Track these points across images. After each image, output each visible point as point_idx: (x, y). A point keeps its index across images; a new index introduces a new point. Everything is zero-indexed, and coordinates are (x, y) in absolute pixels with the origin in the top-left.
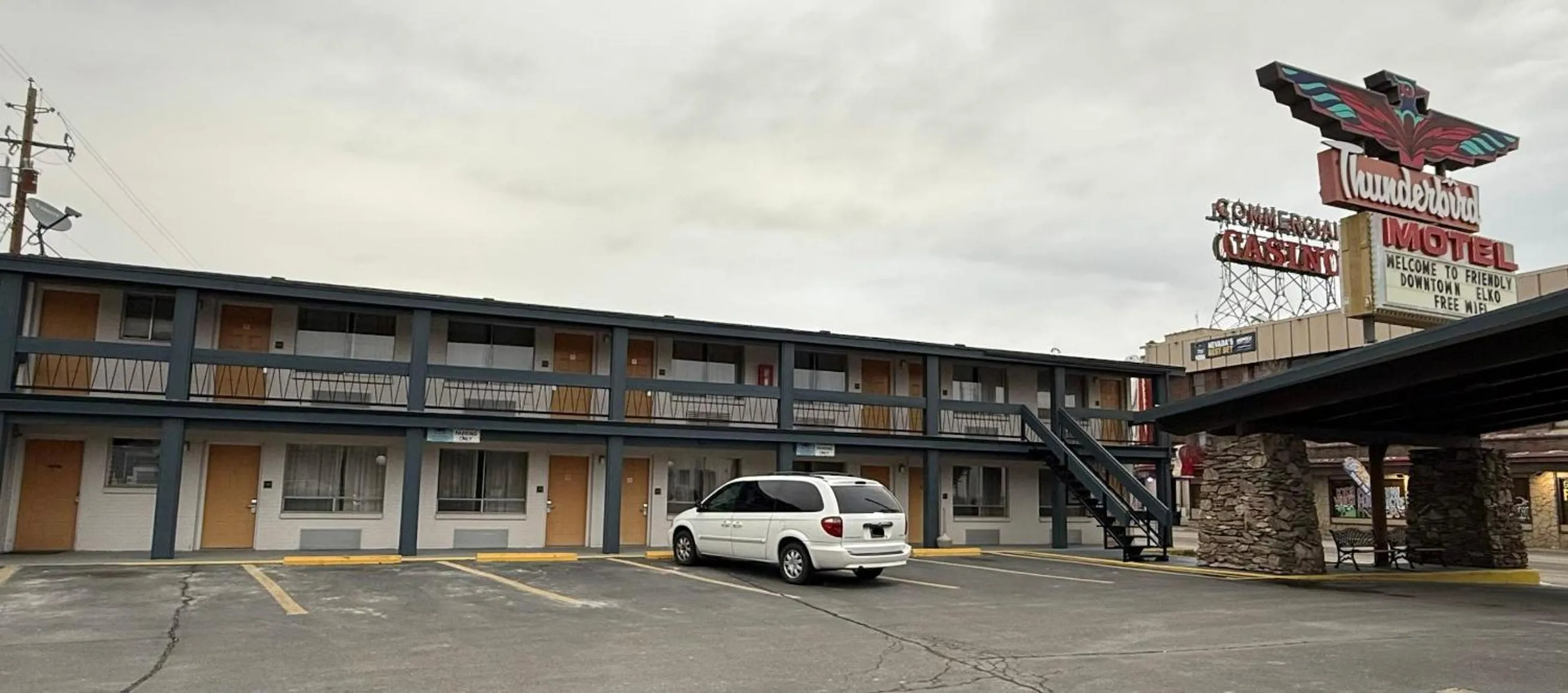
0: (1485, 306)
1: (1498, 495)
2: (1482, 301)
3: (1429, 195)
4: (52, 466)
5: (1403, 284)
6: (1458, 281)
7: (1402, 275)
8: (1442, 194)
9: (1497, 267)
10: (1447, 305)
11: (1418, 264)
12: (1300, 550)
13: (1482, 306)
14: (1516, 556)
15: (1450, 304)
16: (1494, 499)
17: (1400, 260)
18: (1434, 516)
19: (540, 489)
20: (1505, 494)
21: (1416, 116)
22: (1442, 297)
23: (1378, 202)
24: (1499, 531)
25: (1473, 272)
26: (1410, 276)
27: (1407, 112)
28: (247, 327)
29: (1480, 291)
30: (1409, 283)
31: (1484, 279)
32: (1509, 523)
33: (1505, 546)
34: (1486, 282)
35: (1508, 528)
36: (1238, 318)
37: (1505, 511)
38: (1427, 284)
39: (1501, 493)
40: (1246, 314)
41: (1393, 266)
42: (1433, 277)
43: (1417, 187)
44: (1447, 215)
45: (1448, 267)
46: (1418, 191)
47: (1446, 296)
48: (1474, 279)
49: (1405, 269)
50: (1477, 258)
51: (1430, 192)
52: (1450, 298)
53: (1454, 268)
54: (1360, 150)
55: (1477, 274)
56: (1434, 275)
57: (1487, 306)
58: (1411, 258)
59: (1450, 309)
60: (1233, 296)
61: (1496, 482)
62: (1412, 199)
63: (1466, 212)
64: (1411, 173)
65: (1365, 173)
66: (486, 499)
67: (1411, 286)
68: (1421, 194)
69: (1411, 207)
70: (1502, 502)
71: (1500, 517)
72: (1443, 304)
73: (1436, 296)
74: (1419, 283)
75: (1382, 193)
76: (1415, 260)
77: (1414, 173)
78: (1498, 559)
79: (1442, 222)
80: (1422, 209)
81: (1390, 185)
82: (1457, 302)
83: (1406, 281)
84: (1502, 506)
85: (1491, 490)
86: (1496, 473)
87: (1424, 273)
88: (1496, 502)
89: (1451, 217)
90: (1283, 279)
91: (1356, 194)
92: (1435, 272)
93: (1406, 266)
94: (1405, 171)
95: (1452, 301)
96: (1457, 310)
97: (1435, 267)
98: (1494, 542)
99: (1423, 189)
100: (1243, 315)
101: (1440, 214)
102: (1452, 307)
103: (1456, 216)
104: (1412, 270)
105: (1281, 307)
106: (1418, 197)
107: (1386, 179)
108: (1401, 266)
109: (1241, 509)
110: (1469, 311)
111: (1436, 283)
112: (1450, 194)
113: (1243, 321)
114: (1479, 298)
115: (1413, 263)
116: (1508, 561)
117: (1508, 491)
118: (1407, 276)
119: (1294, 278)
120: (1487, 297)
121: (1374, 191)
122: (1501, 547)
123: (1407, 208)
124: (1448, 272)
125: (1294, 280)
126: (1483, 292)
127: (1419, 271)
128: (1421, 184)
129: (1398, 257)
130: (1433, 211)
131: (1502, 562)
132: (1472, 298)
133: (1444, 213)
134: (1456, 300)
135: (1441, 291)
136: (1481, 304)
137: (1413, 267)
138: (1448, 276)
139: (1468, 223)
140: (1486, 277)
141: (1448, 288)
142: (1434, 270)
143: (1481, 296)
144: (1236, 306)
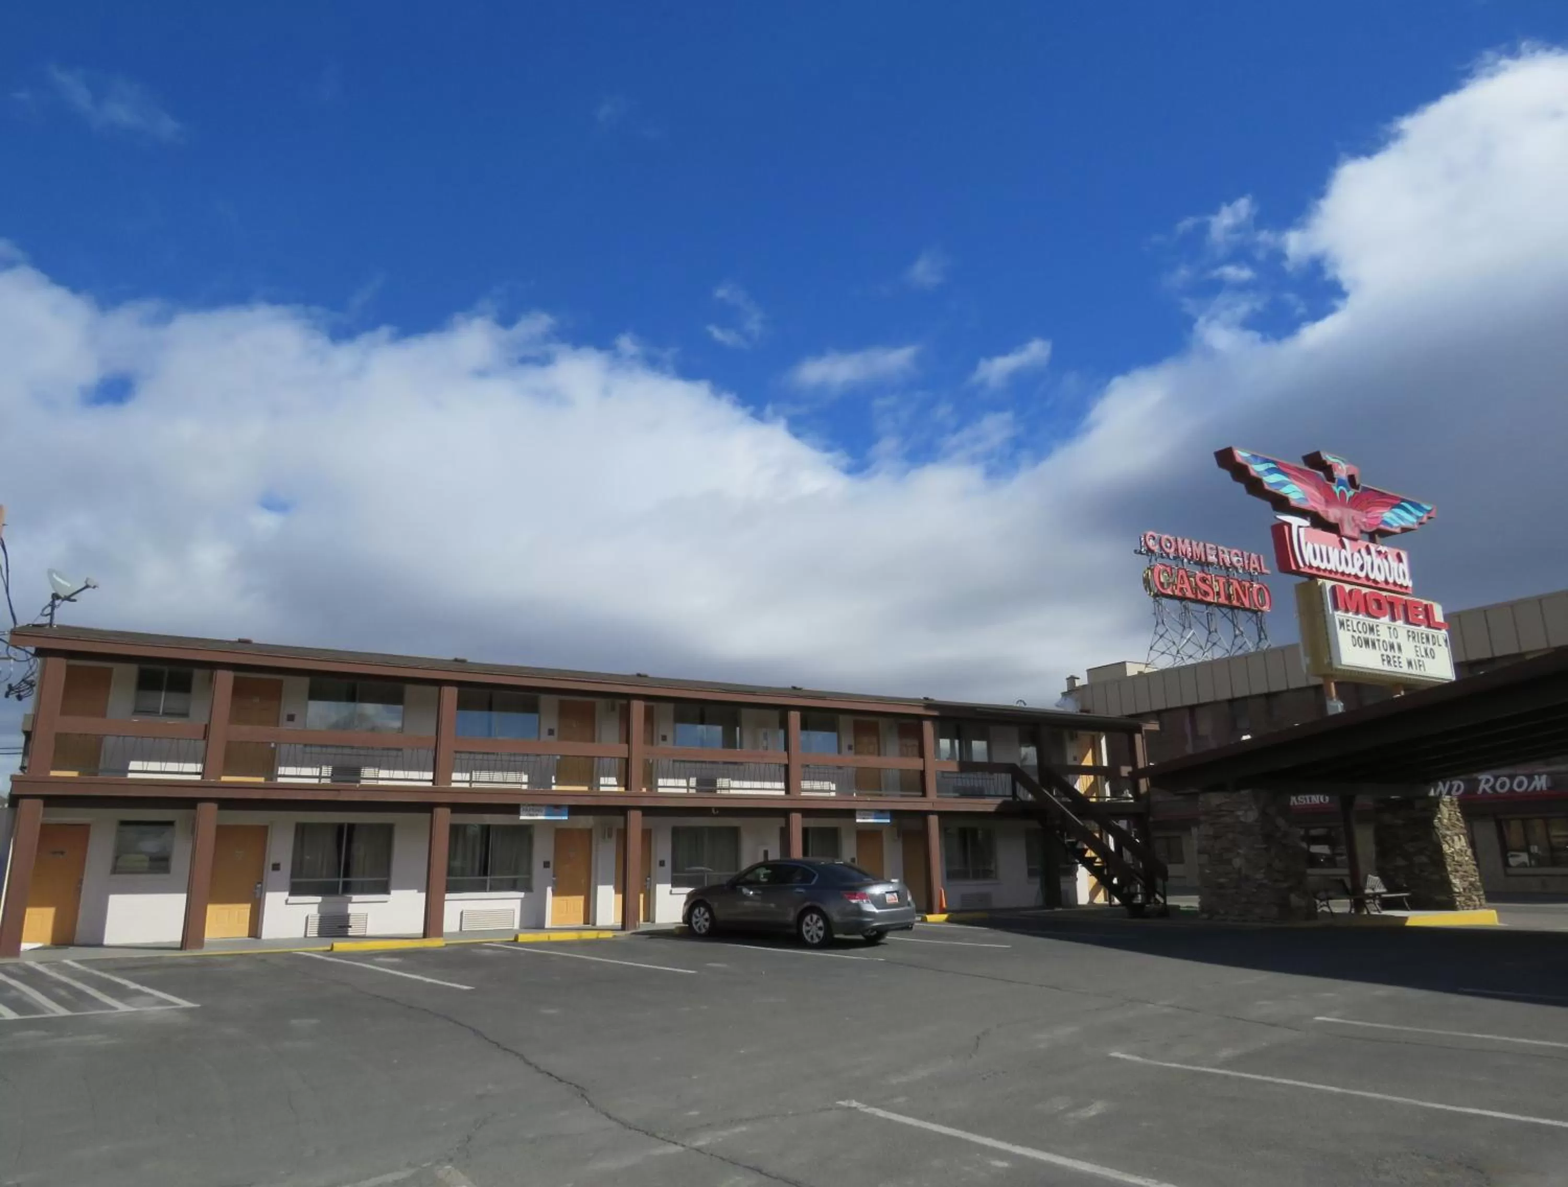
0: (1423, 662)
1: (1453, 841)
2: (1420, 658)
3: (1367, 563)
4: (55, 853)
5: (1355, 645)
6: (1399, 640)
7: (1353, 637)
8: (1378, 561)
9: (1429, 626)
10: (1392, 662)
11: (1365, 626)
12: (1294, 899)
13: (1421, 663)
14: (1475, 898)
15: (1395, 662)
16: (1451, 844)
17: (1349, 623)
18: (1400, 862)
19: (546, 865)
20: (1460, 839)
21: (1348, 491)
22: (1388, 656)
23: (1325, 570)
24: (1458, 874)
25: (1413, 632)
26: (1359, 637)
27: (1341, 487)
28: (256, 700)
29: (1418, 649)
30: (1359, 645)
31: (1422, 638)
32: (1465, 867)
33: (1464, 889)
34: (1424, 640)
35: (1465, 872)
36: (1173, 656)
37: (1462, 855)
38: (1374, 644)
39: (1456, 838)
40: (1181, 652)
41: (1344, 629)
42: (1378, 638)
43: (1357, 555)
44: (1383, 579)
45: (1390, 628)
46: (1358, 559)
47: (1391, 654)
48: (1414, 638)
49: (1354, 631)
50: (1412, 618)
51: (1367, 558)
52: (1394, 657)
53: (1395, 629)
54: (1306, 523)
55: (1416, 634)
56: (1378, 635)
57: (1425, 661)
58: (1358, 621)
59: (1396, 666)
60: (1168, 633)
61: (1451, 828)
62: (1353, 566)
63: (1399, 577)
64: (1350, 544)
65: (1313, 544)
66: (492, 877)
67: (1361, 647)
68: (1361, 562)
69: (1353, 573)
70: (1457, 847)
71: (1457, 862)
72: (1389, 662)
73: (1382, 655)
74: (1367, 642)
75: (1329, 561)
76: (1362, 623)
77: (1353, 543)
78: (1460, 902)
79: (1379, 586)
80: (1362, 574)
81: (1334, 554)
82: (1400, 660)
83: (1357, 642)
84: (1457, 850)
85: (1448, 835)
86: (1449, 819)
87: (1370, 633)
88: (1453, 847)
89: (1386, 582)
90: (1215, 614)
91: (1308, 564)
92: (1379, 633)
93: (1355, 628)
94: (1346, 541)
95: (1396, 659)
96: (1401, 667)
97: (1378, 628)
98: (1455, 885)
99: (1362, 558)
100: (1178, 652)
101: (1378, 579)
102: (1397, 664)
103: (1391, 580)
104: (1360, 632)
105: (1214, 644)
106: (1358, 564)
107: (1330, 549)
108: (1350, 628)
109: (1237, 862)
110: (1410, 668)
111: (1381, 643)
112: (1384, 561)
113: (1178, 659)
114: (1418, 656)
115: (1360, 626)
116: (1469, 903)
117: (1461, 836)
118: (1356, 638)
119: (1225, 612)
120: (1424, 654)
121: (1322, 560)
122: (1462, 890)
123: (1349, 575)
124: (1390, 632)
125: (1225, 615)
126: (1420, 649)
127: (1366, 633)
128: (1359, 551)
129: (1348, 620)
130: (1372, 576)
131: (1463, 905)
132: (1412, 656)
133: (1380, 578)
134: (1399, 658)
135: (1386, 650)
136: (1419, 661)
137: (1360, 629)
138: (1391, 637)
139: (1401, 586)
140: (1424, 636)
141: (1392, 647)
142: (1378, 631)
143: (1419, 654)
144: (1171, 644)
